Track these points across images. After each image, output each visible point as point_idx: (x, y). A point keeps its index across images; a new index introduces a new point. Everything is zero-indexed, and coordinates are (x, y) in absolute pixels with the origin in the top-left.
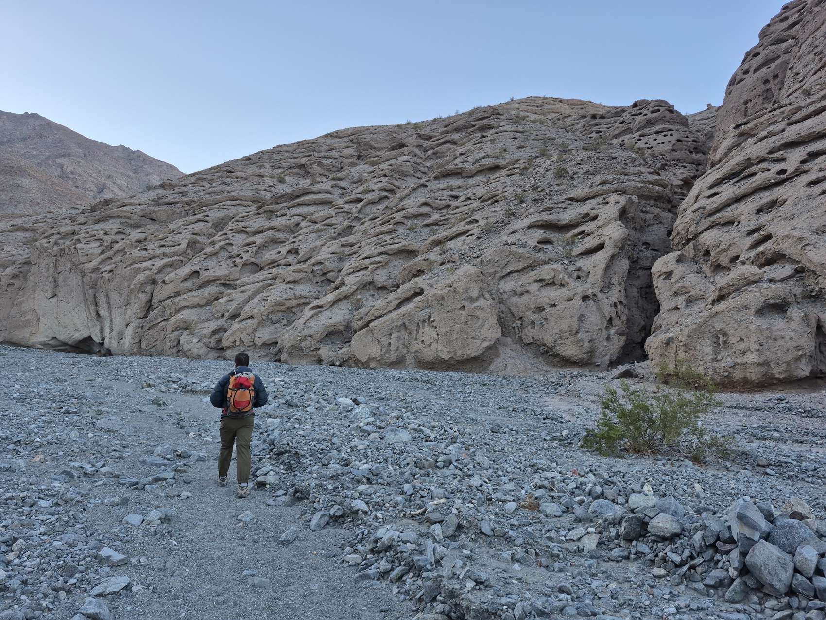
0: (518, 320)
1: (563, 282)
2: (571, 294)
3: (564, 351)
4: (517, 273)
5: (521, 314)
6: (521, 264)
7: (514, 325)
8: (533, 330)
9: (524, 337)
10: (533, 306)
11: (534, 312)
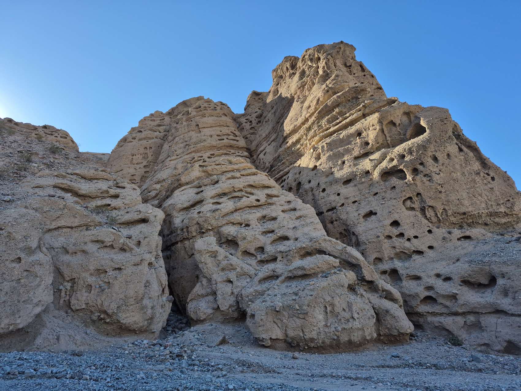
0: (68, 281)
1: (125, 247)
2: (138, 259)
3: (127, 317)
4: (69, 230)
5: (75, 275)
6: (76, 220)
7: (61, 287)
8: (86, 294)
9: (73, 301)
10: (92, 268)
11: (91, 275)
